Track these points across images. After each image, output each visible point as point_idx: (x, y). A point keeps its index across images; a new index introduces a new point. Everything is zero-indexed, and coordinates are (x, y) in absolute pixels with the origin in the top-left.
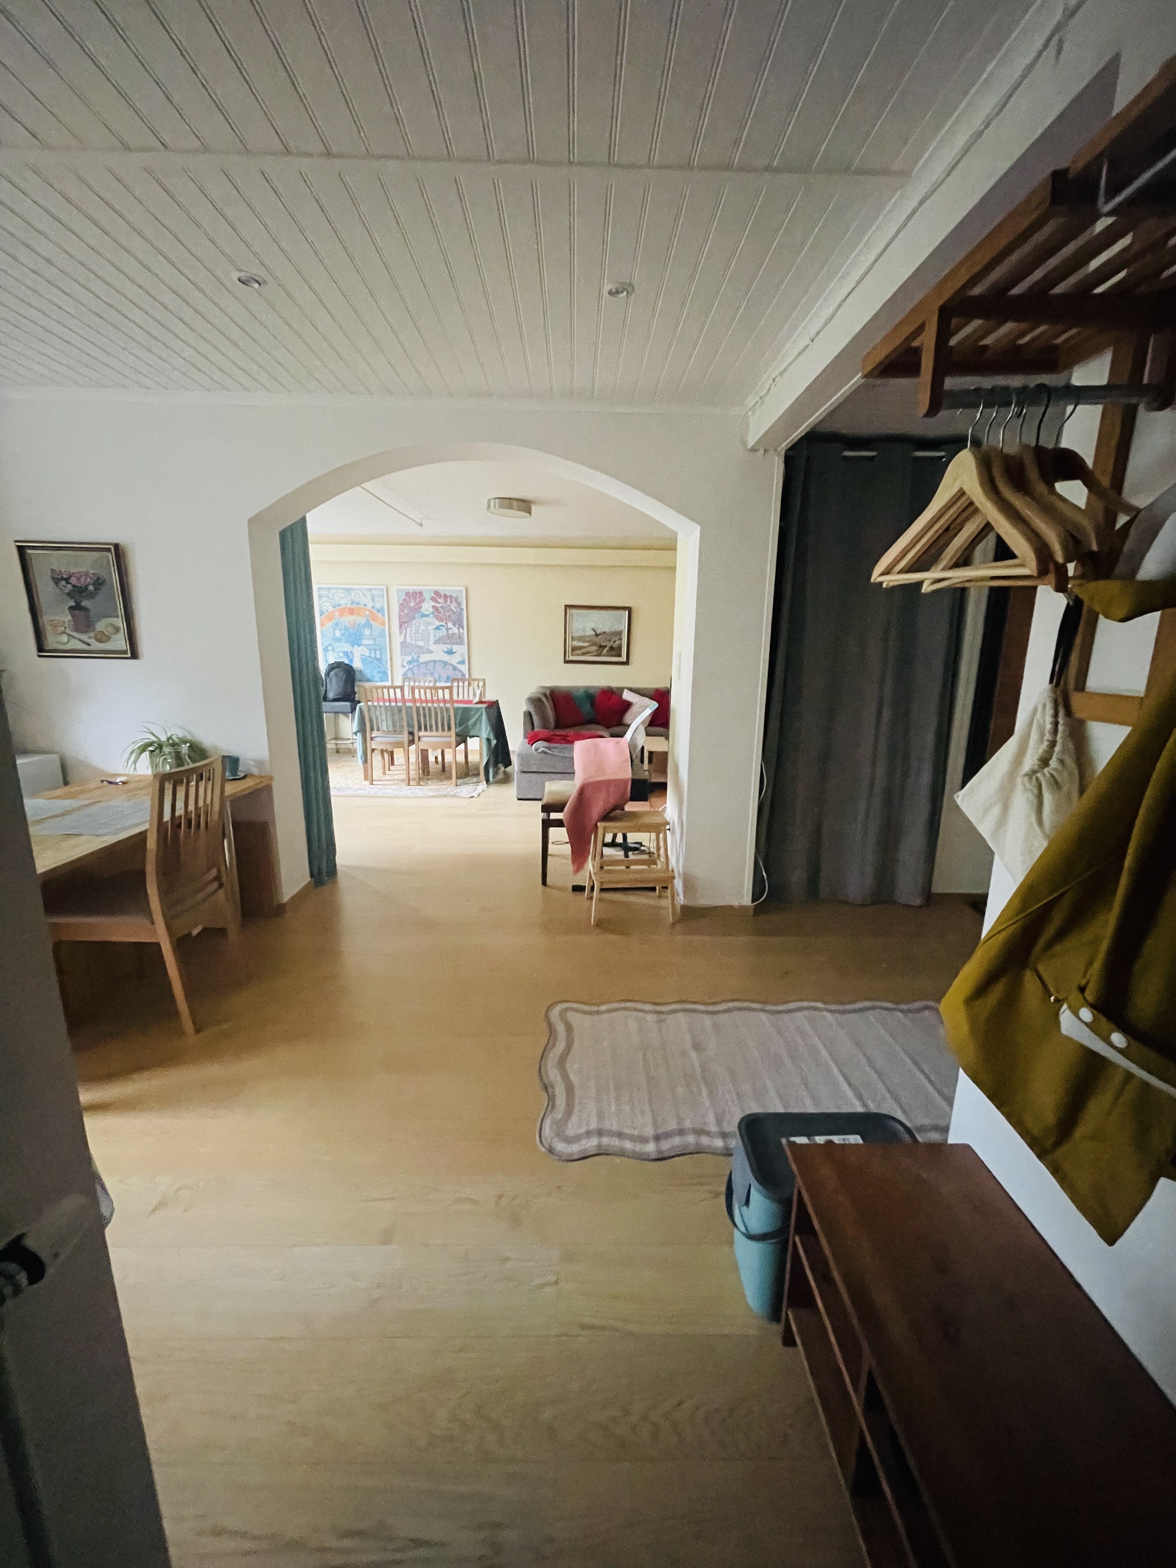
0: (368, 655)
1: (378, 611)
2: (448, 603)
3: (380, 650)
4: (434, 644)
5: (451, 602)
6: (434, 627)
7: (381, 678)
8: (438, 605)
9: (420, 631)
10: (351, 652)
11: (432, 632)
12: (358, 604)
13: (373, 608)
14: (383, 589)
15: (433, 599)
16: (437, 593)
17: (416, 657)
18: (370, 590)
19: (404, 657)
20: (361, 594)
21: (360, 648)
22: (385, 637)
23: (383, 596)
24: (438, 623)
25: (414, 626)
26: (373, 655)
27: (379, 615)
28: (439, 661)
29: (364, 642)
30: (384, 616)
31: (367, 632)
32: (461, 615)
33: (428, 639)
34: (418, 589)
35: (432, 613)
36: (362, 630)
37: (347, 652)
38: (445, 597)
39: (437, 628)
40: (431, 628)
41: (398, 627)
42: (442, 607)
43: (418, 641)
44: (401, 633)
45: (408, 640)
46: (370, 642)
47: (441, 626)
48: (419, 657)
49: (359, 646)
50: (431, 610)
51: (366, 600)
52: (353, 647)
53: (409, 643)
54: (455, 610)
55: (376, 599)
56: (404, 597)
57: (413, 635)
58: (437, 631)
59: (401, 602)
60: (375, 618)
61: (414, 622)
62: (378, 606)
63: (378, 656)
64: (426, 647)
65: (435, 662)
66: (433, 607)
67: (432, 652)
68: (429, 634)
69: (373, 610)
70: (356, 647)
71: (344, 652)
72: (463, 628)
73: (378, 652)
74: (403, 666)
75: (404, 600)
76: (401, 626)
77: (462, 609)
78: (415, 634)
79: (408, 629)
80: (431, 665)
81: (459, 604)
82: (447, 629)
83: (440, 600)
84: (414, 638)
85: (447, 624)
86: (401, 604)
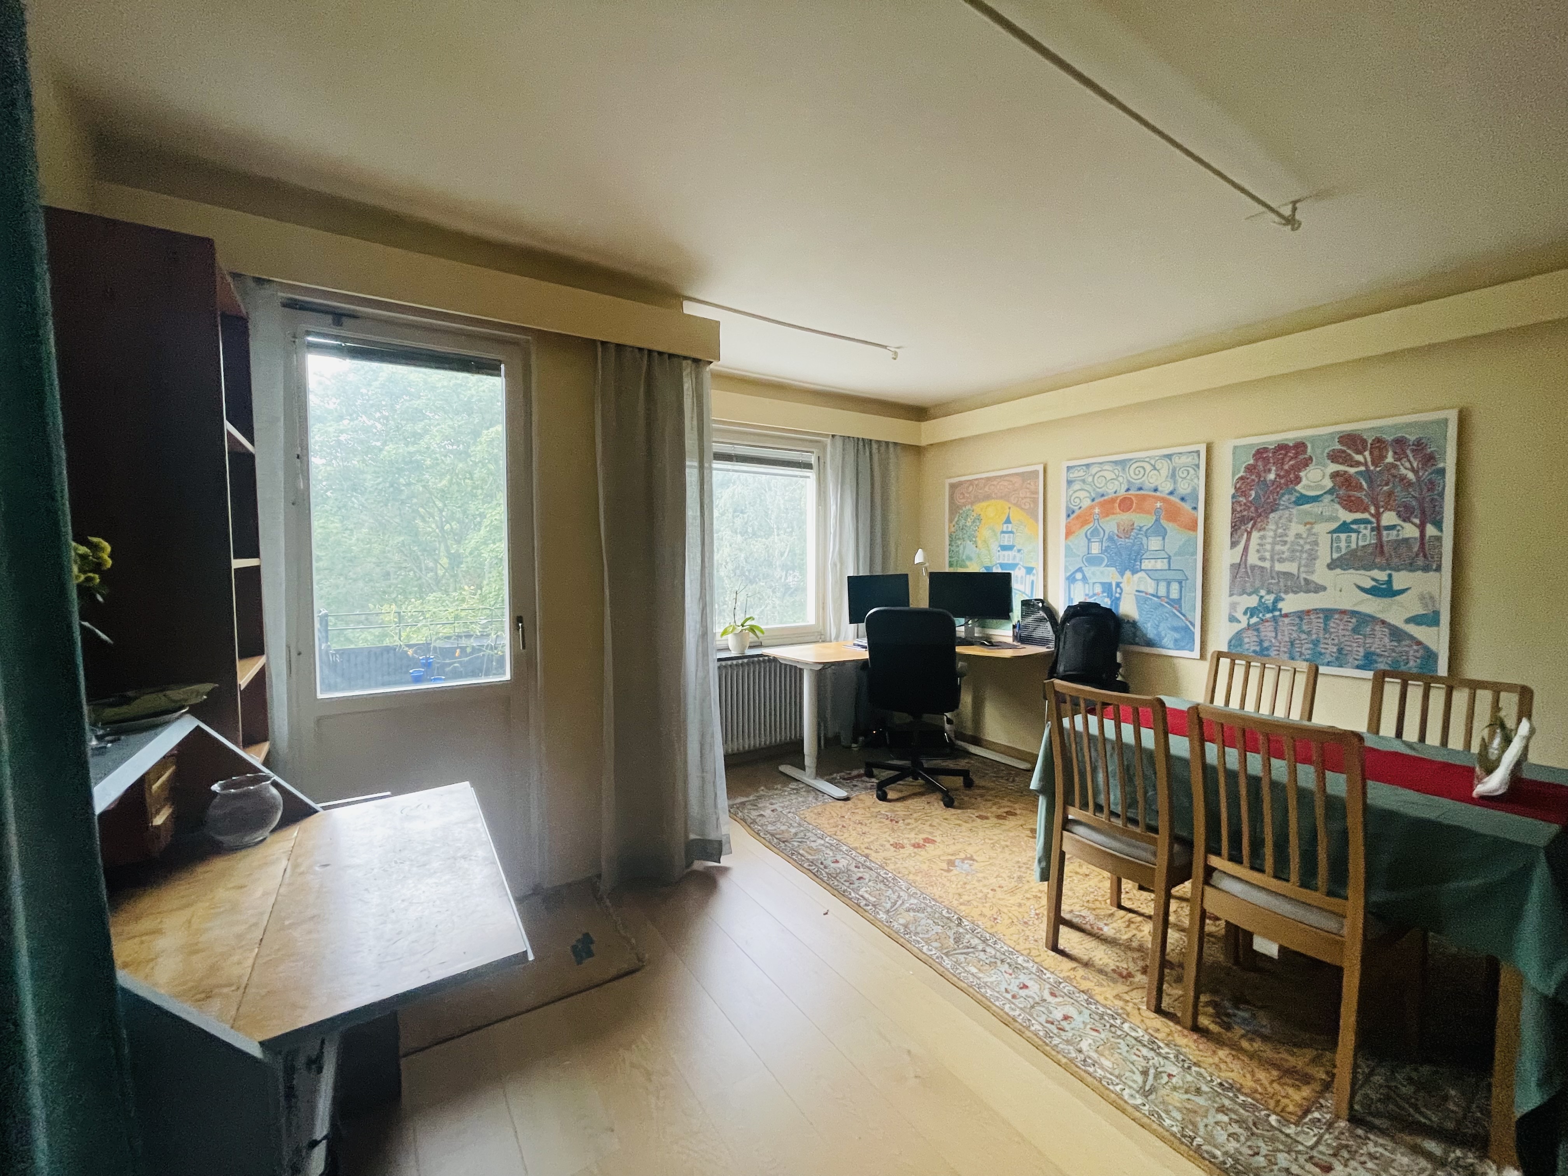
0: (1151, 590)
1: (1183, 499)
2: (1390, 459)
3: (1180, 583)
4: (1331, 567)
5: (1398, 457)
6: (1335, 525)
7: (1176, 640)
8: (1352, 470)
9: (1290, 538)
10: (1118, 585)
11: (1324, 541)
12: (1140, 489)
13: (1171, 493)
14: (1198, 452)
15: (1334, 457)
16: (1352, 441)
17: (1269, 599)
18: (1169, 457)
19: (1235, 598)
20: (1148, 467)
21: (1137, 576)
22: (1195, 553)
23: (1198, 466)
24: (1349, 517)
25: (1272, 526)
26: (1162, 592)
27: (1187, 507)
28: (1343, 612)
29: (1147, 565)
30: (1195, 508)
31: (1154, 543)
32: (1433, 487)
33: (1313, 558)
34: (1290, 436)
35: (1330, 492)
36: (1144, 540)
37: (1110, 584)
38: (1379, 445)
39: (1344, 528)
40: (1323, 529)
41: (1229, 530)
42: (1367, 475)
43: (1281, 560)
44: (1234, 544)
45: (1253, 559)
46: (1161, 565)
47: (1355, 522)
48: (1277, 600)
49: (1134, 572)
50: (1328, 484)
51: (1160, 479)
52: (1122, 575)
53: (1253, 567)
54: (1411, 476)
55: (1181, 474)
56: (1251, 462)
57: (1268, 547)
58: (1343, 536)
59: (1241, 474)
60: (1173, 514)
61: (1272, 515)
62: (1184, 488)
63: (1174, 595)
64: (1303, 575)
65: (1328, 614)
66: (1335, 475)
67: (1319, 589)
68: (1316, 543)
69: (1171, 498)
70: (1128, 573)
71: (1103, 584)
72: (1438, 525)
73: (1175, 587)
74: (1232, 619)
75: (1250, 469)
76: (1235, 528)
77: (1442, 472)
78: (1274, 544)
79: (1255, 535)
80: (1317, 622)
81: (1429, 459)
82: (1378, 529)
83: (1359, 458)
84: (1267, 555)
85: (1378, 516)
86: (1241, 478)
